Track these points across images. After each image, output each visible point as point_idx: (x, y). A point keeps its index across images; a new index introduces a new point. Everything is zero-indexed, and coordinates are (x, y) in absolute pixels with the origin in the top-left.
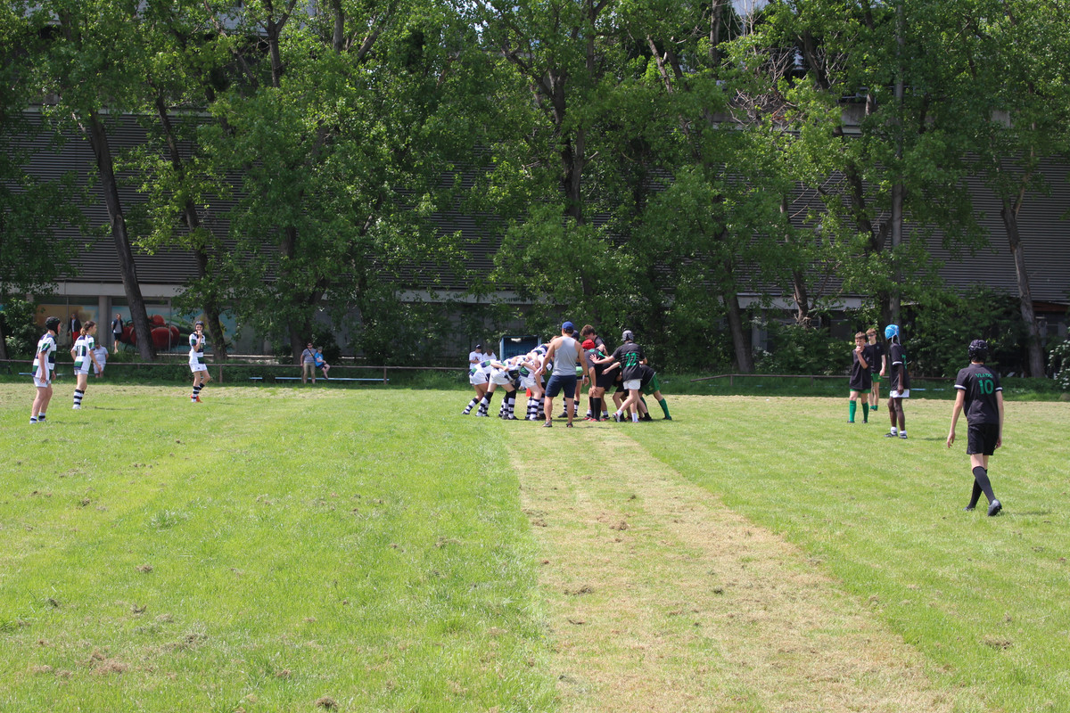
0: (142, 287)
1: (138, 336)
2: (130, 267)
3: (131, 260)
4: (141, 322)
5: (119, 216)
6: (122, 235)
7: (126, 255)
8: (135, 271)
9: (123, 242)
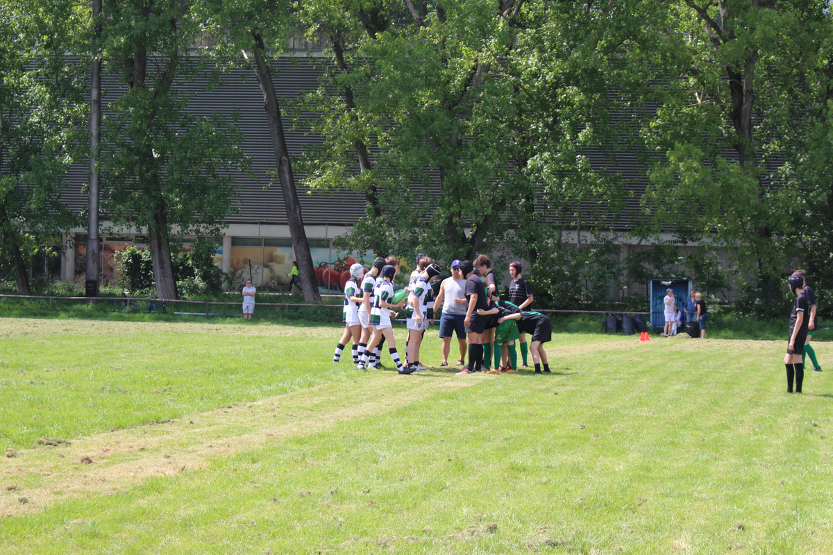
0: (305, 227)
1: (302, 276)
2: (295, 208)
3: (296, 202)
4: (304, 263)
5: (284, 158)
6: (287, 176)
7: (291, 196)
8: (300, 212)
9: (288, 184)
